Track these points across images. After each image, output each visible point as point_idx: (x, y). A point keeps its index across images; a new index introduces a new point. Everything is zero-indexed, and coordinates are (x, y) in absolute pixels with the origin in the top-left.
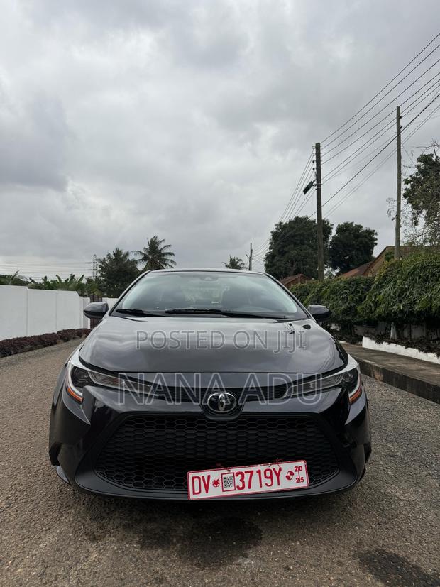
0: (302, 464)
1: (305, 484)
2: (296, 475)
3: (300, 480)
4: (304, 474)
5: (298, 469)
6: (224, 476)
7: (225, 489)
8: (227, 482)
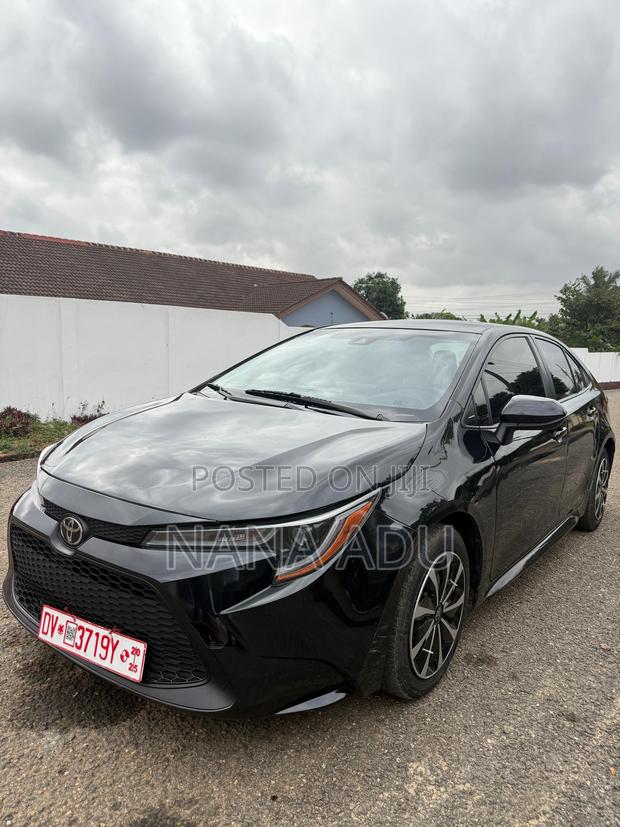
0: (142, 647)
1: (137, 676)
2: (131, 659)
3: (133, 667)
4: (139, 661)
5: (136, 651)
6: (69, 624)
7: (67, 641)
8: (70, 634)
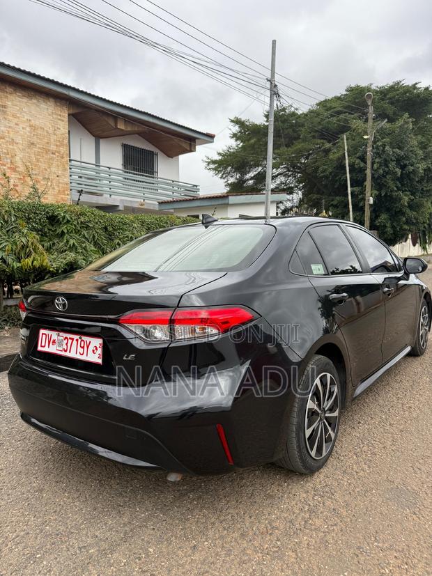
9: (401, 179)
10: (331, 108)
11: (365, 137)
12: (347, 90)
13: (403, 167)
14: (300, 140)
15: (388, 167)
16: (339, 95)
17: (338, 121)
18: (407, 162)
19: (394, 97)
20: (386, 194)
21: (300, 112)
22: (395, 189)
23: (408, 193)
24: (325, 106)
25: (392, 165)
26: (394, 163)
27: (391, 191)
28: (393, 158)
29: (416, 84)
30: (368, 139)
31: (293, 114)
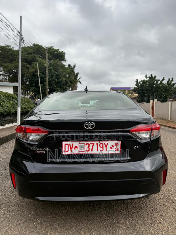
9: (57, 83)
10: (27, 51)
11: (45, 65)
12: (33, 45)
13: (58, 79)
14: (16, 62)
15: (53, 78)
16: (30, 46)
17: (32, 56)
18: (59, 77)
19: (52, 52)
20: (52, 88)
21: (14, 49)
22: (56, 87)
23: (60, 89)
24: (25, 49)
25: (54, 77)
26: (55, 77)
27: (54, 87)
28: (55, 75)
29: (59, 49)
30: (46, 66)
31: (11, 50)
